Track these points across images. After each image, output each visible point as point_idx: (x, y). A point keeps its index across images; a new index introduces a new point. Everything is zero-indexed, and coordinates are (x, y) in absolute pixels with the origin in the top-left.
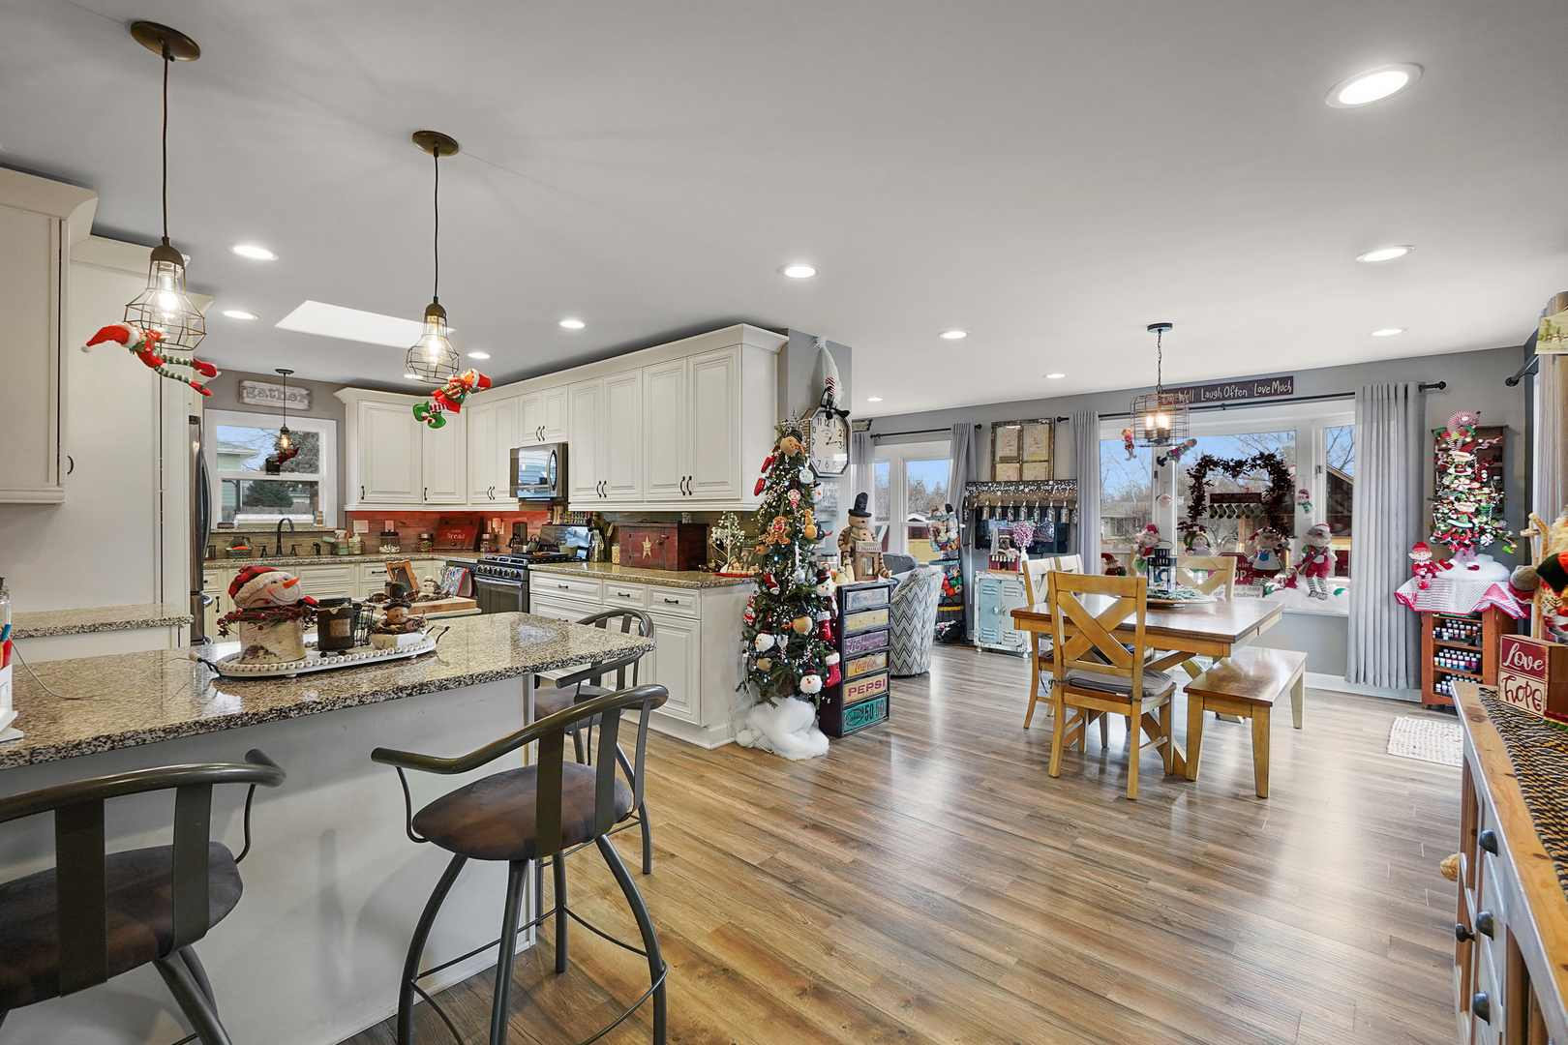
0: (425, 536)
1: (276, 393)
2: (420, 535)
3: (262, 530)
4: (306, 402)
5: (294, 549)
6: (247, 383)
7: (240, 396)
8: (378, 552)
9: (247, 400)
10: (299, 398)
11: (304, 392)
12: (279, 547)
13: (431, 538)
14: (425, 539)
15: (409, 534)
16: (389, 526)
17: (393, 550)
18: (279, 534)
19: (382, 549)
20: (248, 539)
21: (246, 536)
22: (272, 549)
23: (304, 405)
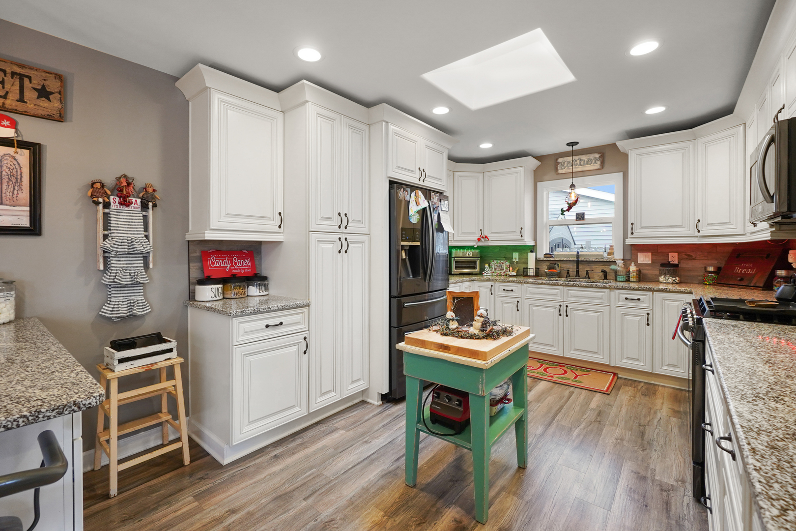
0: (711, 269)
1: (578, 162)
2: (705, 268)
3: (568, 259)
4: (599, 163)
5: (587, 273)
6: (560, 160)
7: (557, 169)
8: (658, 281)
9: (560, 171)
10: (593, 162)
11: (597, 156)
12: (578, 272)
13: (718, 270)
14: (710, 272)
15: (695, 266)
16: (673, 258)
17: (670, 280)
18: (578, 262)
19: (662, 279)
20: (558, 265)
21: (556, 262)
22: (573, 272)
23: (597, 165)
